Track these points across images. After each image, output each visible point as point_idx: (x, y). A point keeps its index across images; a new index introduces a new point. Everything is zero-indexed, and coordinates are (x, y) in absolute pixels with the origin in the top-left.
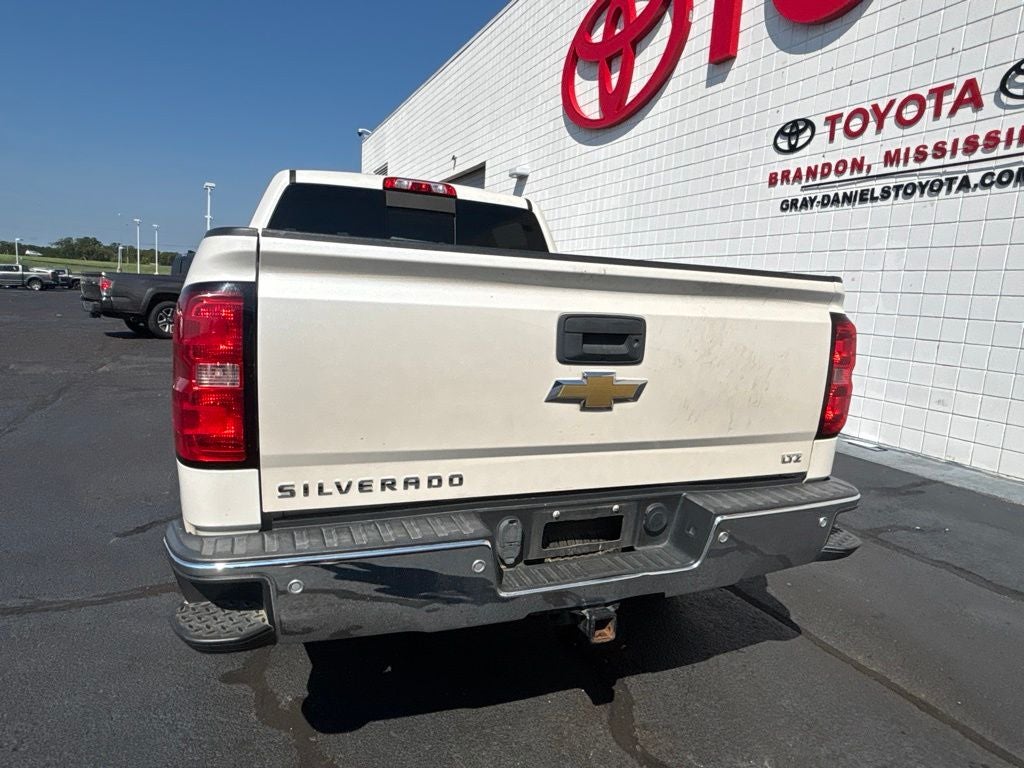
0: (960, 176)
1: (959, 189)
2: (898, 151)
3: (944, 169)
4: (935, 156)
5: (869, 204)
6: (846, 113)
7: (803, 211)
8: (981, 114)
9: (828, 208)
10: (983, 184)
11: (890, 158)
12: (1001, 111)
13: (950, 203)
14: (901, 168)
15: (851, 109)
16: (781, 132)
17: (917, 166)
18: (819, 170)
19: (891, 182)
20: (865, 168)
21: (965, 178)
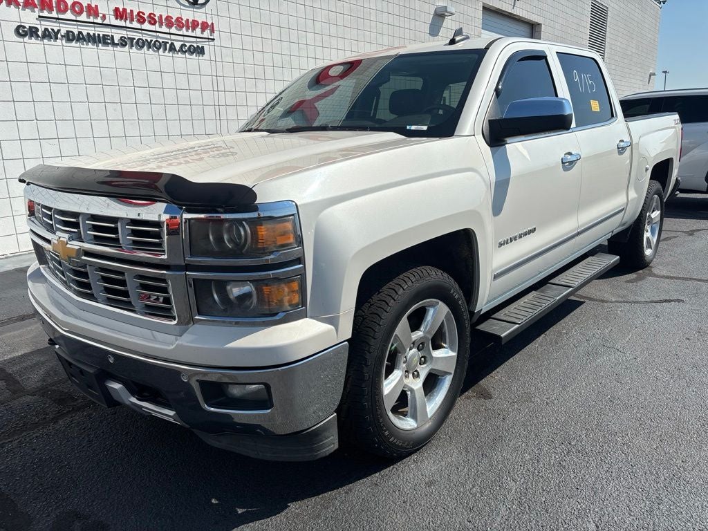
0: (170, 42)
1: (170, 50)
2: (125, 10)
3: (158, 34)
4: (150, 22)
5: (110, 48)
7: (46, 41)
8: (170, 3)
11: (119, 14)
12: (179, 6)
14: (128, 24)
17: (138, 26)
19: (125, 34)
20: (101, 15)
21: (172, 44)
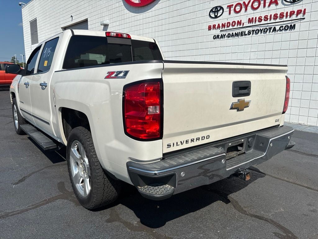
0: (273, 27)
1: (273, 31)
2: (253, 18)
3: (268, 25)
4: (265, 20)
5: (244, 36)
6: (234, 4)
7: (221, 39)
8: (278, 7)
9: (230, 38)
10: (280, 30)
11: (250, 21)
12: (284, 6)
13: (270, 36)
14: (254, 24)
15: (236, 3)
16: (212, 11)
17: (259, 23)
18: (226, 25)
19: (251, 29)
20: (242, 24)
21: (275, 28)
